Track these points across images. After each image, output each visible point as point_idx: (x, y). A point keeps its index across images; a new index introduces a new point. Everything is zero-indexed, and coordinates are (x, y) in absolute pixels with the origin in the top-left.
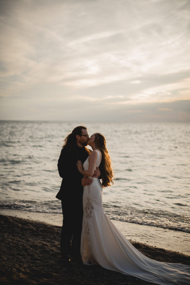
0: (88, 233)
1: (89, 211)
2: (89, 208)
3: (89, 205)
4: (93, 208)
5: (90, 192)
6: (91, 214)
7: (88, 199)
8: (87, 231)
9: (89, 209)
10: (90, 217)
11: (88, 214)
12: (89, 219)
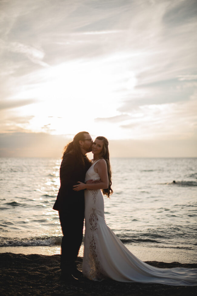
0: (94, 248)
1: (94, 223)
2: (94, 219)
3: (94, 217)
4: (98, 219)
5: (96, 202)
6: (96, 226)
7: (94, 210)
8: (94, 245)
9: (94, 221)
10: (95, 230)
11: (93, 227)
12: (94, 232)
